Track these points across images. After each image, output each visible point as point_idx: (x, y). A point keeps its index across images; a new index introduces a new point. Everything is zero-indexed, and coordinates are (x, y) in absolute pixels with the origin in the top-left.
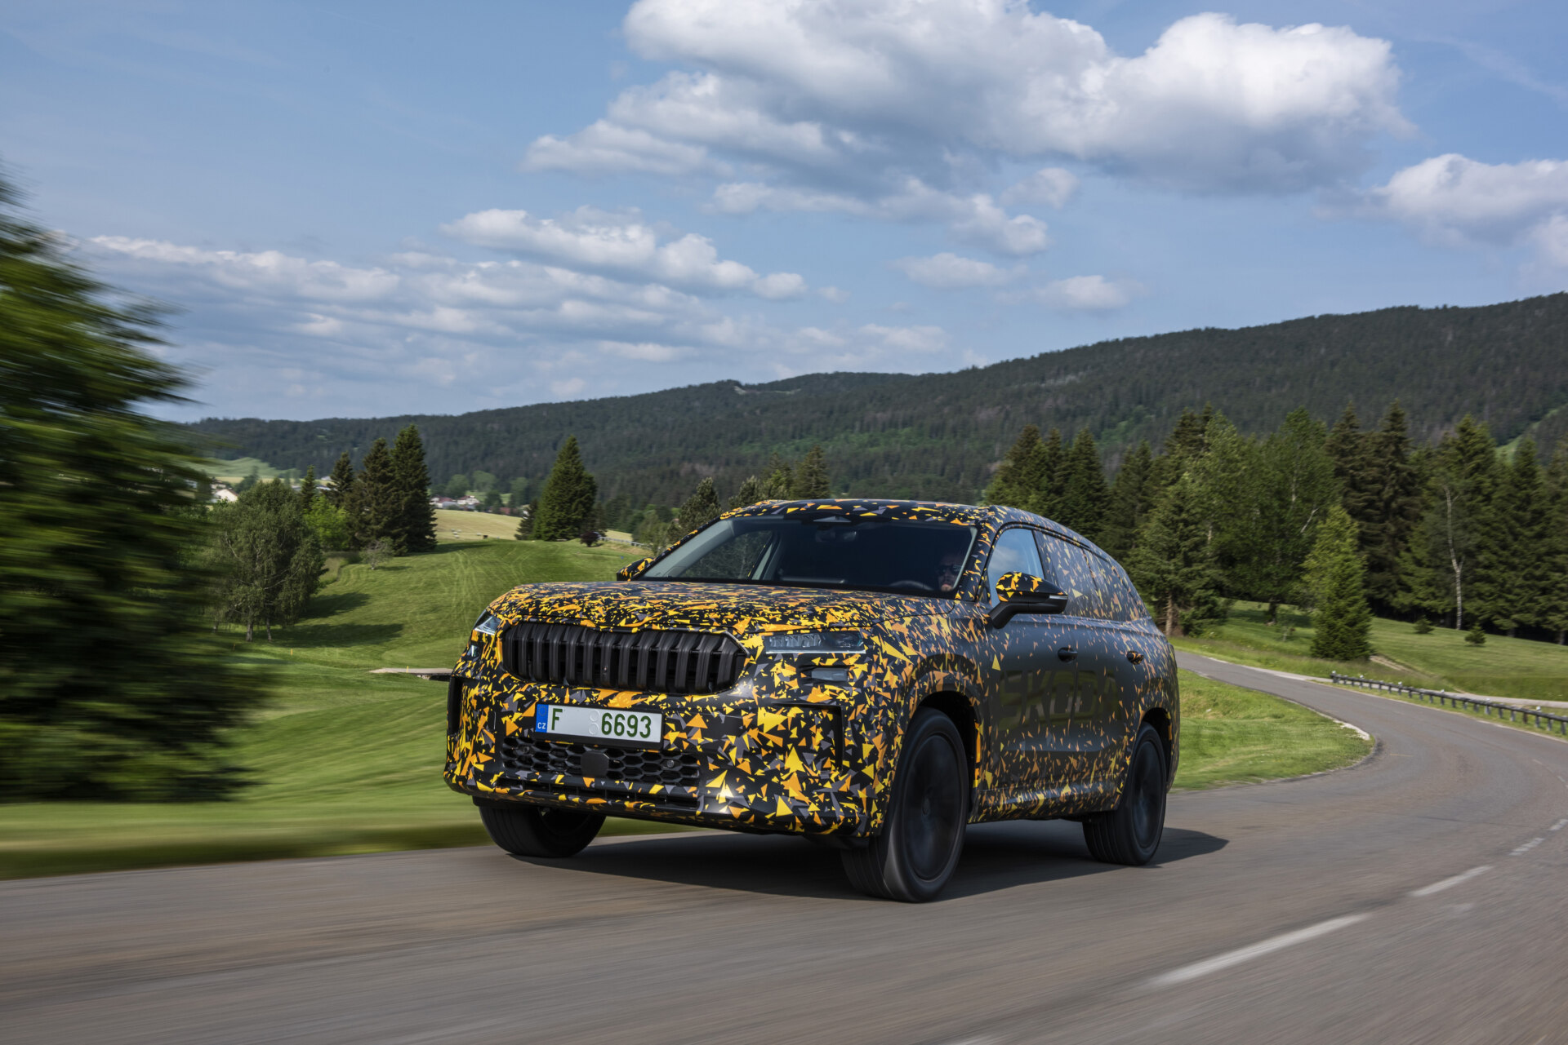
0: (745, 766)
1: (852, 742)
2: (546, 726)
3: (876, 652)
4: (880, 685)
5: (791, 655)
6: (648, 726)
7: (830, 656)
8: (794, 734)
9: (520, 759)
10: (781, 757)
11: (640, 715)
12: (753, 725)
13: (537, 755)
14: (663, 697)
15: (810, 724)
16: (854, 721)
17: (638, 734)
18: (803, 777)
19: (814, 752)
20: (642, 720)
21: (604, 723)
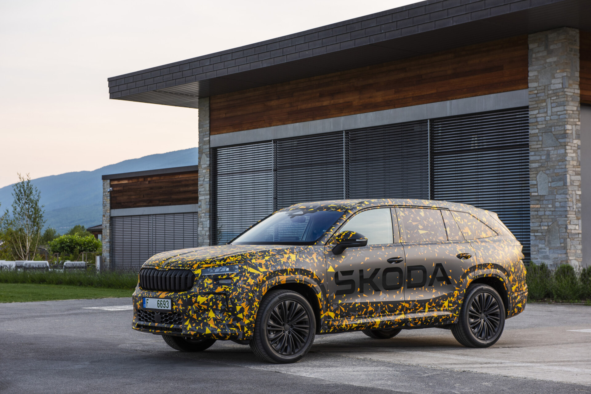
0: (195, 316)
1: (231, 306)
2: (145, 306)
3: (244, 272)
4: (245, 284)
5: (210, 275)
6: (168, 304)
7: (225, 275)
8: (211, 304)
10: (207, 313)
11: (166, 300)
12: (196, 302)
13: (145, 316)
14: (173, 293)
15: (217, 300)
16: (232, 298)
17: (166, 307)
18: (215, 319)
19: (219, 310)
20: (166, 302)
21: (158, 303)
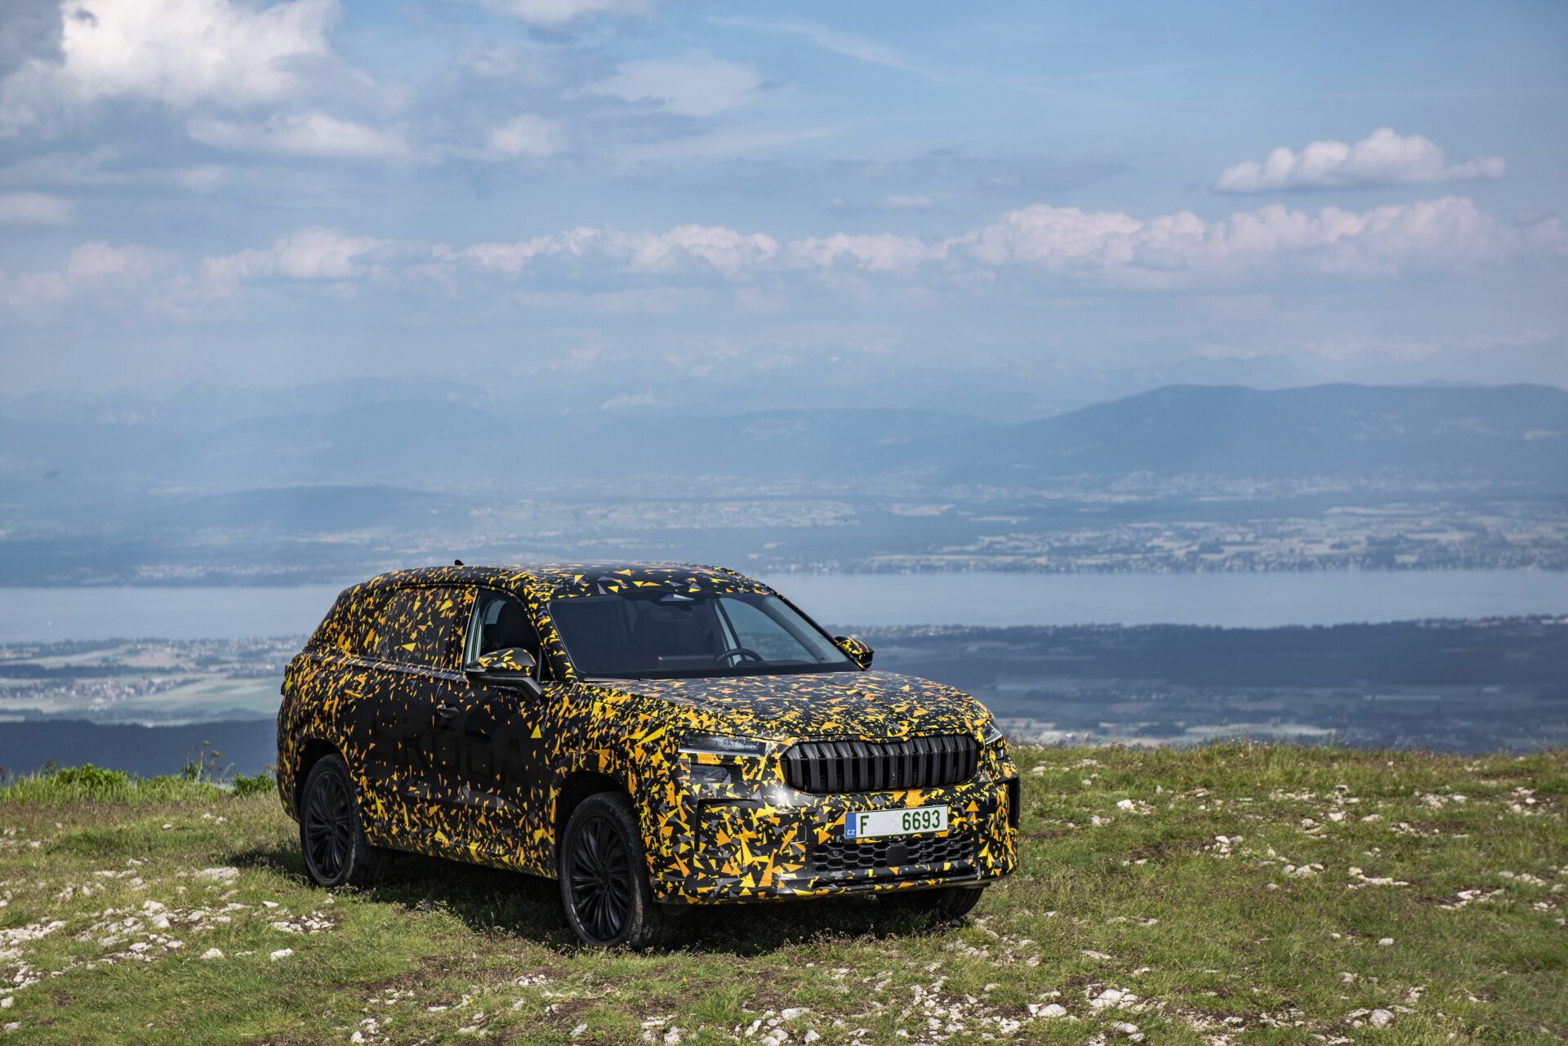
0: (996, 836)
2: (855, 832)
6: (937, 818)
9: (832, 862)
11: (931, 810)
14: (942, 791)
17: (931, 825)
21: (905, 821)
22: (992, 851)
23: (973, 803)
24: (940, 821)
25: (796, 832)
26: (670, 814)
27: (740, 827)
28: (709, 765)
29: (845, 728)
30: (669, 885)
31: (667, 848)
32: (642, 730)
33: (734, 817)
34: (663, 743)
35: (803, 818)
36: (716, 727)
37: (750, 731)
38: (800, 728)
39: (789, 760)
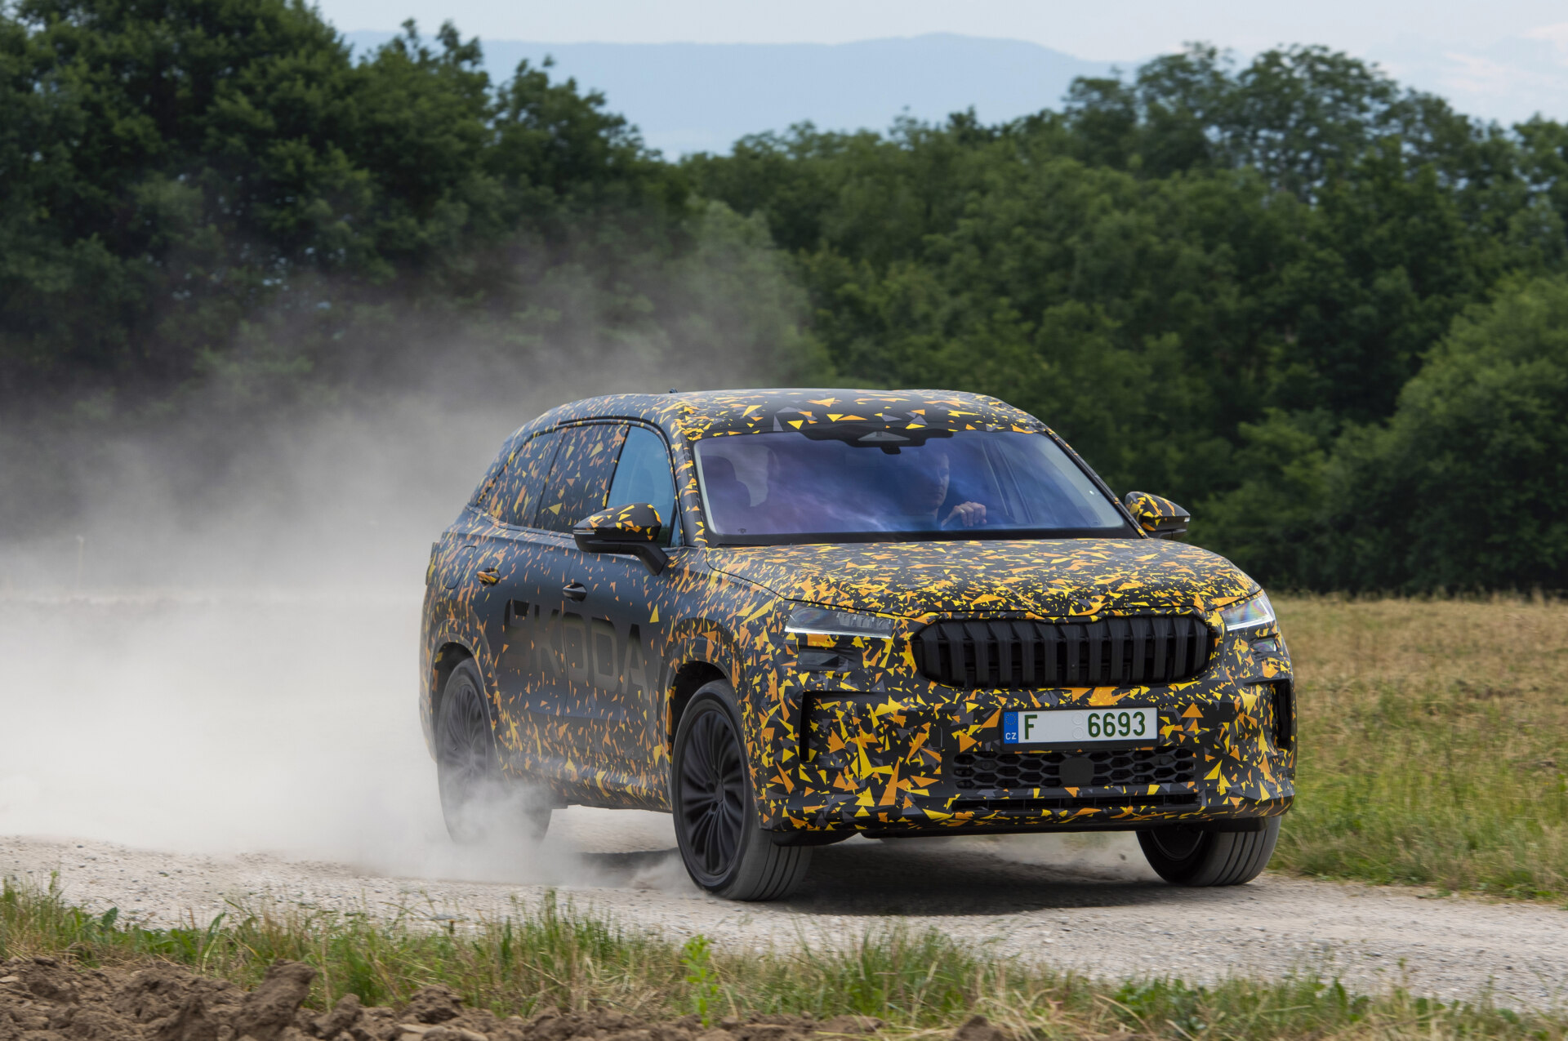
0: (1236, 753)
2: (1017, 736)
6: (1141, 723)
9: (980, 777)
11: (1131, 712)
12: (1241, 709)
13: (1003, 771)
14: (1146, 690)
17: (1131, 732)
18: (1269, 758)
20: (1135, 716)
21: (1091, 725)
22: (1225, 771)
23: (1193, 707)
24: (1146, 726)
25: (927, 735)
26: (772, 712)
27: (856, 727)
28: (821, 648)
29: (1009, 602)
30: (773, 804)
31: (769, 755)
32: (750, 604)
33: (848, 715)
34: (769, 620)
35: (937, 717)
36: (834, 598)
37: (876, 604)
38: (944, 602)
39: (922, 642)
